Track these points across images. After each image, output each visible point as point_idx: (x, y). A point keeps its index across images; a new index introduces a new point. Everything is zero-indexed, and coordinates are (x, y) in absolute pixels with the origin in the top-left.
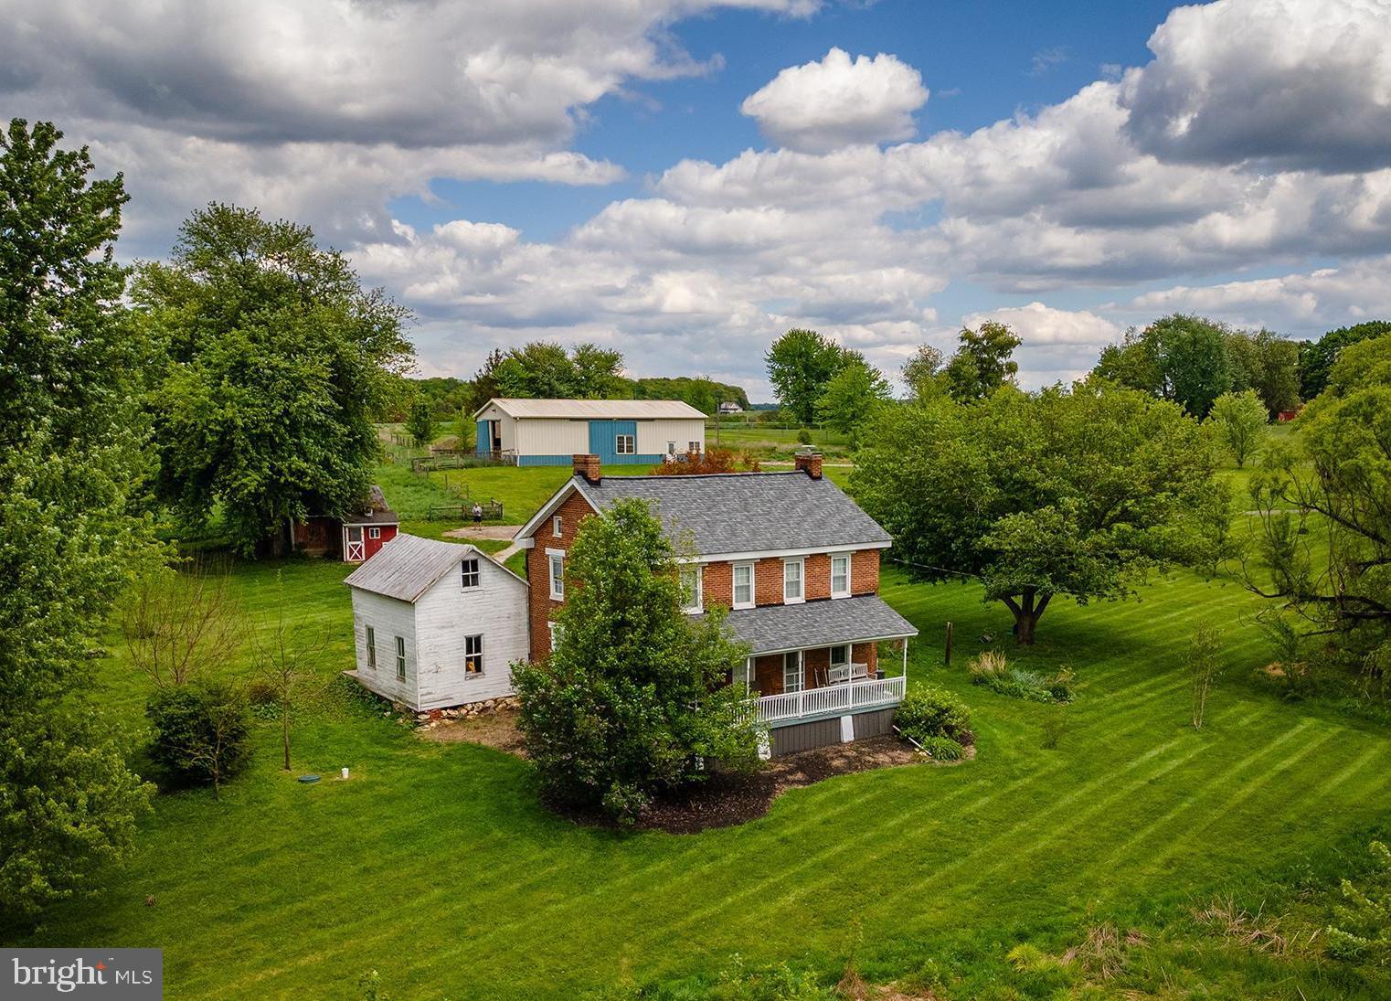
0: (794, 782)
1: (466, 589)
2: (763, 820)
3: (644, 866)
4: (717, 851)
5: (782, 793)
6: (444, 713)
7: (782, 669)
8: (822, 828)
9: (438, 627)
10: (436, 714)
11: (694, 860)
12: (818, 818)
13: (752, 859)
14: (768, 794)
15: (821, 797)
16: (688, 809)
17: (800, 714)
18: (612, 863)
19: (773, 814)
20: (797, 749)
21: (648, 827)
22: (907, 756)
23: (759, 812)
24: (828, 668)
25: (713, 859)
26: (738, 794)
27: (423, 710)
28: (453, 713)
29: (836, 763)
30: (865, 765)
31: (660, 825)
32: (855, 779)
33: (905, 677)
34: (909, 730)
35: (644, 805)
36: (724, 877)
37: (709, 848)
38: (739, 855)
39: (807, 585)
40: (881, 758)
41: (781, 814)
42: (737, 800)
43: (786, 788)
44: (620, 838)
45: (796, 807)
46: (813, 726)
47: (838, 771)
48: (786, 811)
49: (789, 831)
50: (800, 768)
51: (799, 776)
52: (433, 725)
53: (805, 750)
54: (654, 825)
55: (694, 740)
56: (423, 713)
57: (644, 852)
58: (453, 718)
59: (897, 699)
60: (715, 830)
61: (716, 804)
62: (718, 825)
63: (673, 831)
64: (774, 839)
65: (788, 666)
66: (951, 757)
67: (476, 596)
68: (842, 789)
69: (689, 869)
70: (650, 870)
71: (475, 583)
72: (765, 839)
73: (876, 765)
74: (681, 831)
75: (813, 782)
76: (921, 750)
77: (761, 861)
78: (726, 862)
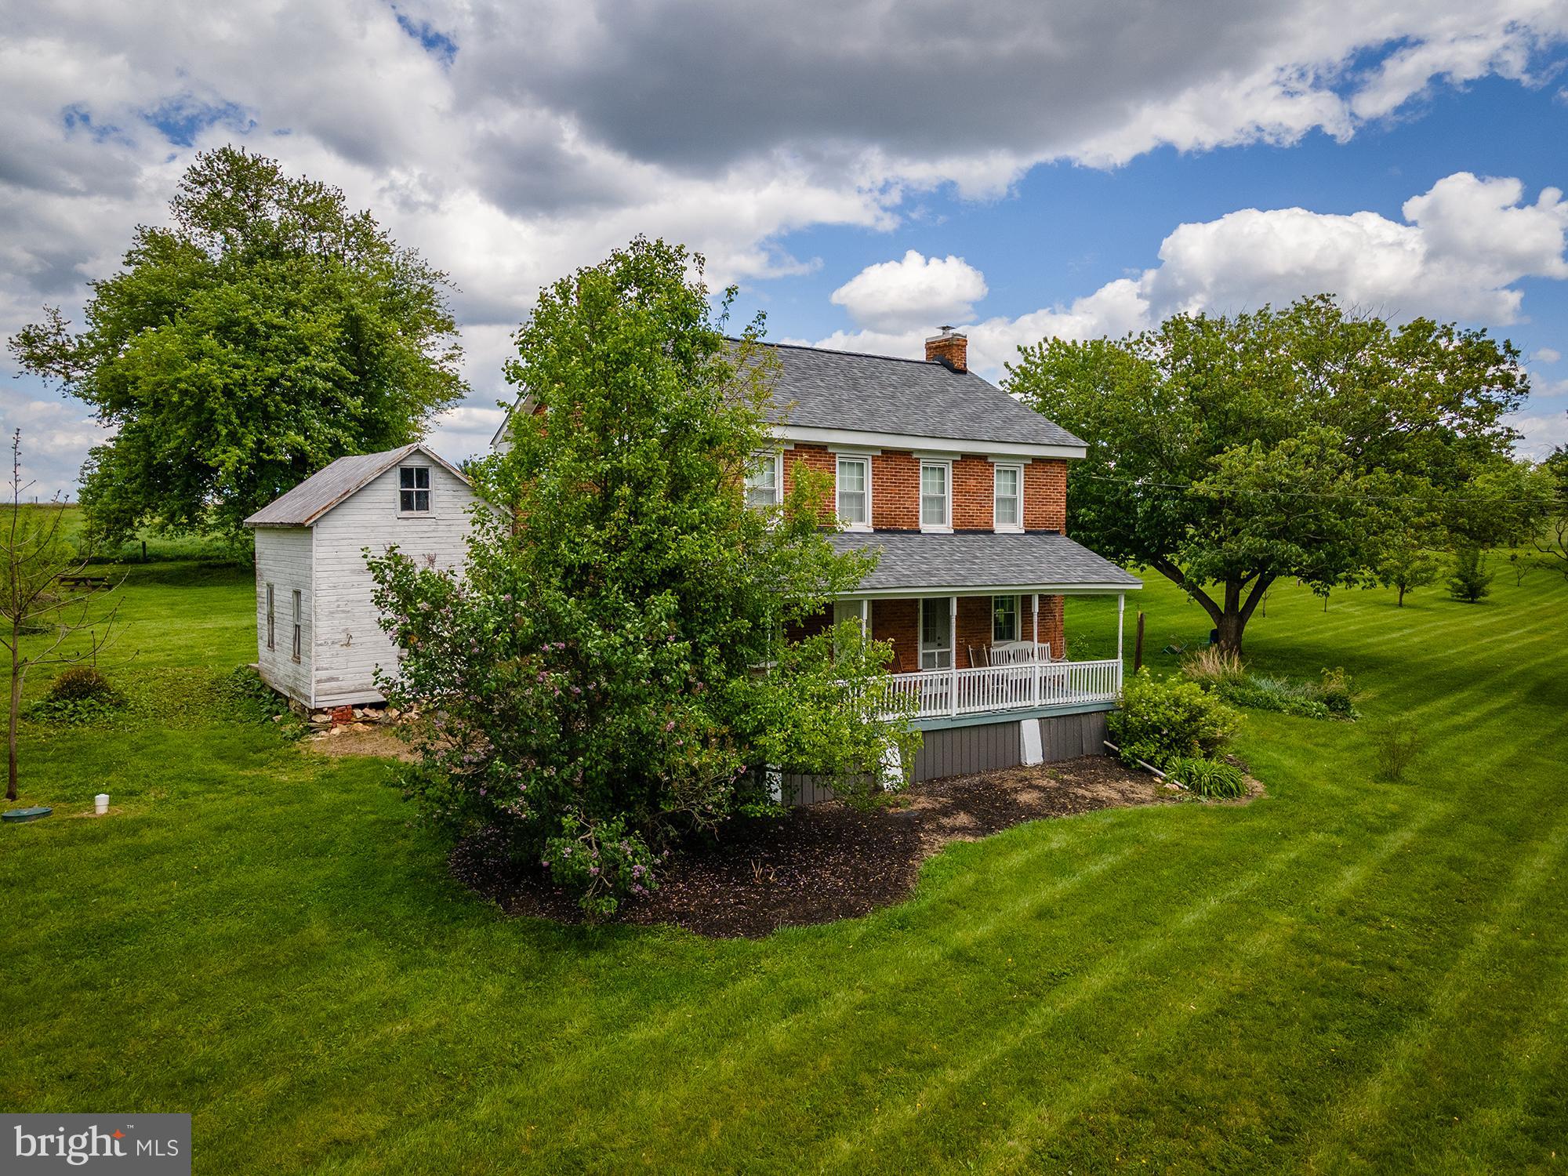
0: (954, 830)
1: (406, 513)
2: (905, 907)
3: (624, 1023)
4: (808, 984)
5: (934, 851)
6: (358, 713)
7: (915, 639)
8: (1039, 929)
9: (353, 571)
10: (343, 715)
11: (750, 1008)
12: (1025, 904)
13: (893, 1009)
14: (909, 850)
15: (1017, 859)
16: (745, 879)
17: (954, 711)
18: (553, 1013)
19: (924, 897)
20: (947, 773)
21: (655, 920)
22: (1145, 791)
23: (893, 889)
24: (989, 646)
25: (796, 1004)
26: (848, 849)
27: (320, 705)
28: (373, 714)
29: (1026, 798)
30: (1078, 805)
31: (682, 916)
32: (1071, 828)
33: (1120, 660)
34: (1137, 747)
35: (640, 868)
36: (826, 1061)
37: (788, 975)
38: (860, 996)
39: (957, 505)
40: (1102, 791)
41: (943, 895)
42: (846, 862)
43: (942, 840)
44: (585, 944)
45: (970, 879)
46: (974, 733)
47: (1031, 813)
48: (952, 889)
49: (967, 934)
50: (960, 805)
51: (963, 819)
52: (336, 731)
53: (963, 776)
54: (670, 916)
55: (760, 730)
56: (320, 711)
57: (636, 982)
58: (373, 722)
59: (1108, 696)
60: (802, 930)
61: (803, 871)
62: (809, 918)
63: (711, 929)
64: (936, 953)
65: (926, 640)
66: (1229, 793)
67: (424, 526)
68: (1054, 845)
69: (735, 1036)
70: (639, 1034)
71: (423, 505)
72: (920, 954)
73: (1097, 803)
74: (727, 929)
75: (991, 831)
76: (1166, 780)
77: (916, 1015)
78: (832, 1012)
